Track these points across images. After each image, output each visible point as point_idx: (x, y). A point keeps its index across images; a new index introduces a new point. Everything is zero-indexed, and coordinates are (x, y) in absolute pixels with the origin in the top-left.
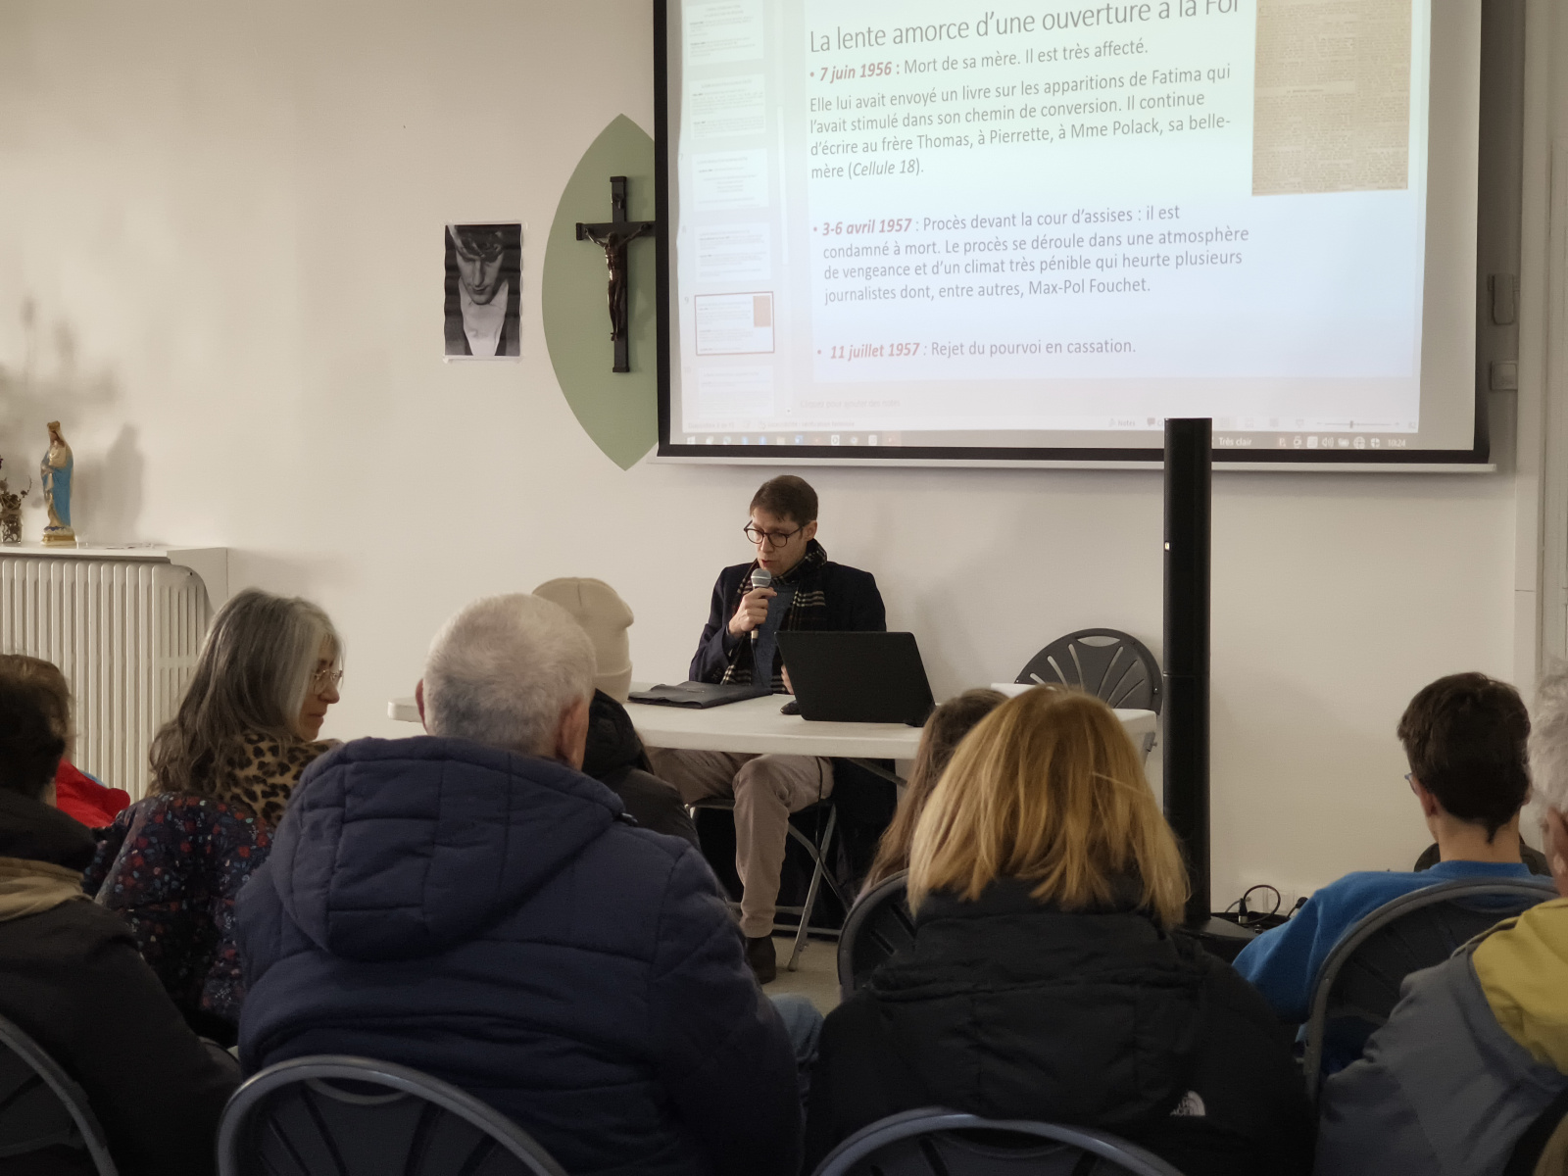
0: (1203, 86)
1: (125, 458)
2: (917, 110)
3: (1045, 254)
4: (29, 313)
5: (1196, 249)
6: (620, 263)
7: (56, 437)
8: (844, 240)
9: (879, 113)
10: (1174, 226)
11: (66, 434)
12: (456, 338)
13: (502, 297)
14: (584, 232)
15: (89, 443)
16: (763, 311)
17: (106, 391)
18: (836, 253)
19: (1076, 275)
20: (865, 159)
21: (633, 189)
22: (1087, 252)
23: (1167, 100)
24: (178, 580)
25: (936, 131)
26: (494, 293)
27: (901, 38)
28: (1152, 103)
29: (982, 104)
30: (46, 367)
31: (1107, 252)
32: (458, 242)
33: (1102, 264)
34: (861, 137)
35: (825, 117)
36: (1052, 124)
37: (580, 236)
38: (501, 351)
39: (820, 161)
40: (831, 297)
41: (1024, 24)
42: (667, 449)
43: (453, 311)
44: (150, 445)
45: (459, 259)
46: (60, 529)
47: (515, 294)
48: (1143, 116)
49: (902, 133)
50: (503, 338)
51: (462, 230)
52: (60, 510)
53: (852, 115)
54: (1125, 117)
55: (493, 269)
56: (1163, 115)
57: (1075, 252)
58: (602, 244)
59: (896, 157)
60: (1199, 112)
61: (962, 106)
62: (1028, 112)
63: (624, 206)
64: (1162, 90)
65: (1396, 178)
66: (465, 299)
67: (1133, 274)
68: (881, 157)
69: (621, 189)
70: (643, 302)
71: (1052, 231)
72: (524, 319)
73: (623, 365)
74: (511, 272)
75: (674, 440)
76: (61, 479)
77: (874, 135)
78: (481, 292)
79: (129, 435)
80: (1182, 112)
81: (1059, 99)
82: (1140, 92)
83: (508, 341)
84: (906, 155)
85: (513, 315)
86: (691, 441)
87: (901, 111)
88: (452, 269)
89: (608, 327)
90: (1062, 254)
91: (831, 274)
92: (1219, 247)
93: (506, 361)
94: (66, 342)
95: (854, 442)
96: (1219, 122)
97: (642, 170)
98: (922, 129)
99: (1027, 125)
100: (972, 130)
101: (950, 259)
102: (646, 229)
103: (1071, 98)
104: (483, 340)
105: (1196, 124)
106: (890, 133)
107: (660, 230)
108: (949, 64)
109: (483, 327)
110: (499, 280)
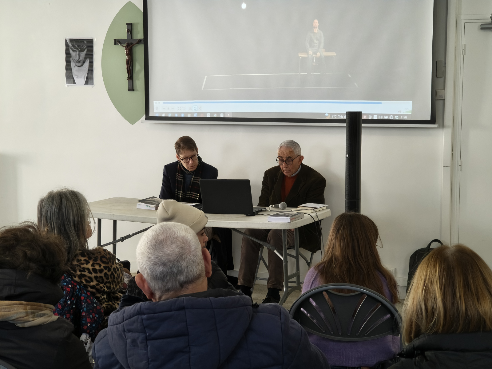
6: (130, 53)
13: (87, 64)
14: (117, 42)
21: (134, 27)
26: (84, 62)
32: (70, 45)
37: (115, 44)
38: (87, 83)
42: (148, 118)
43: (68, 69)
45: (71, 51)
47: (91, 63)
50: (87, 78)
51: (71, 40)
58: (124, 47)
63: (131, 33)
66: (73, 65)
69: (130, 27)
70: (139, 67)
72: (95, 72)
73: (131, 89)
74: (90, 55)
75: (151, 115)
78: (79, 62)
85: (91, 70)
86: (158, 115)
88: (68, 54)
89: (126, 75)
95: (215, 116)
97: (138, 21)
102: (139, 41)
104: (80, 79)
107: (145, 42)
109: (80, 74)
110: (85, 58)
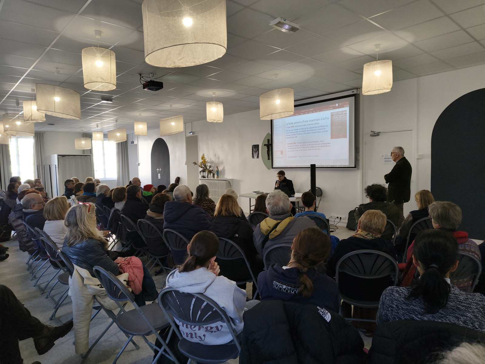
0: (325, 127)
1: (224, 169)
2: (297, 131)
3: (310, 146)
4: (215, 155)
5: (325, 145)
6: (268, 148)
7: (217, 168)
8: (289, 145)
9: (293, 131)
10: (323, 143)
11: (218, 168)
12: (253, 157)
13: (257, 152)
14: (265, 145)
15: (220, 168)
16: (282, 153)
17: (222, 163)
18: (289, 146)
19: (313, 148)
20: (291, 136)
21: (270, 140)
22: (314, 146)
23: (322, 129)
24: (228, 182)
25: (299, 133)
27: (295, 123)
28: (320, 129)
29: (303, 130)
30: (217, 161)
31: (316, 146)
32: (253, 147)
33: (316, 147)
34: (291, 134)
35: (287, 132)
36: (310, 132)
37: (264, 146)
38: (257, 158)
39: (287, 137)
40: (289, 151)
41: (307, 121)
42: (273, 168)
43: (253, 154)
44: (225, 168)
46: (218, 177)
47: (258, 152)
48: (319, 131)
49: (295, 133)
51: (253, 145)
52: (218, 175)
53: (290, 132)
54: (318, 131)
55: (256, 149)
56: (321, 131)
57: (313, 146)
59: (294, 136)
60: (325, 130)
61: (301, 130)
62: (308, 131)
63: (269, 142)
64: (321, 128)
65: (346, 137)
66: (254, 152)
67: (319, 148)
68: (293, 136)
69: (268, 140)
70: (270, 152)
71: (310, 143)
73: (269, 159)
74: (258, 150)
75: (273, 167)
76: (218, 171)
77: (292, 134)
79: (224, 167)
80: (323, 130)
81: (311, 129)
82: (319, 128)
83: (258, 157)
84: (295, 136)
85: (258, 154)
86: (275, 167)
87: (295, 131)
88: (253, 149)
89: (267, 155)
90: (312, 146)
91: (288, 149)
92: (328, 145)
93: (258, 159)
94: (219, 158)
95: (291, 167)
96: (327, 131)
97: (270, 138)
98: (297, 133)
99: (307, 132)
100: (302, 133)
101: (300, 147)
103: (312, 129)
104: (256, 157)
105: (325, 131)
106: (294, 133)
107: (272, 145)
108: (300, 126)
109: (256, 155)
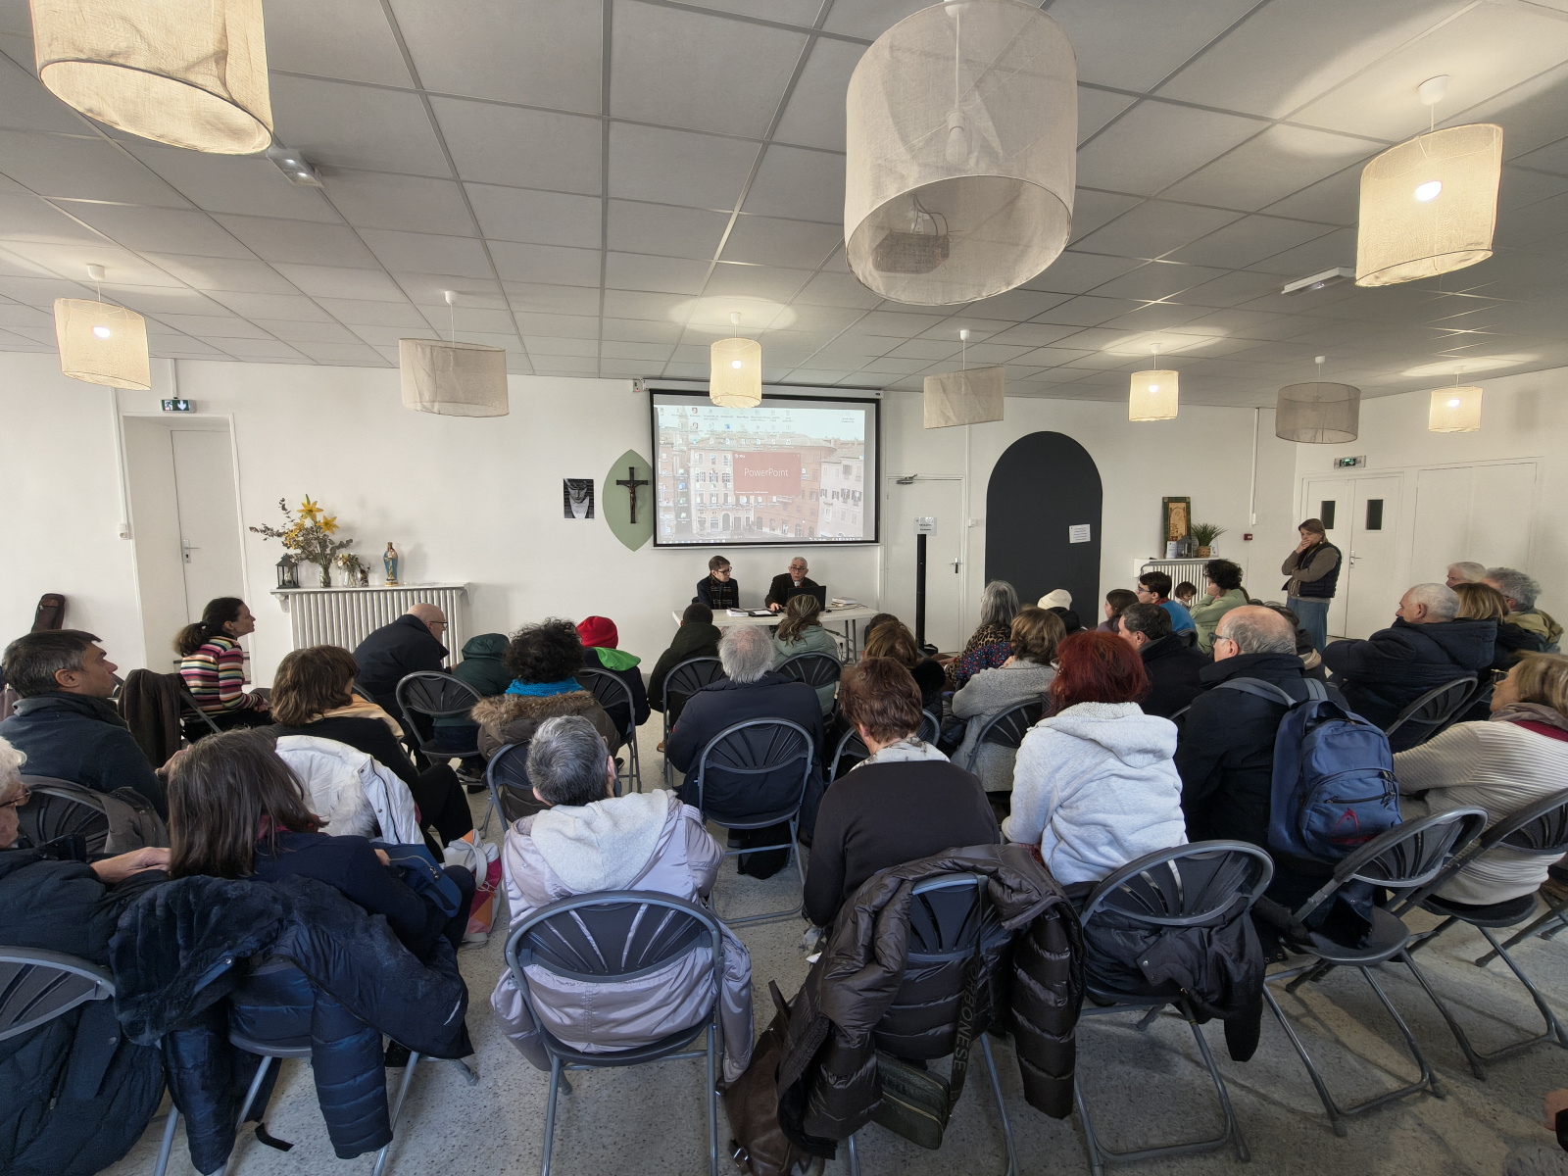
1: (420, 551)
6: (634, 492)
7: (391, 548)
12: (569, 513)
13: (587, 501)
14: (619, 483)
17: (405, 531)
26: (584, 499)
30: (372, 523)
32: (569, 484)
38: (587, 517)
42: (656, 545)
43: (567, 505)
44: (426, 544)
45: (569, 489)
46: (394, 580)
47: (592, 499)
50: (588, 513)
51: (569, 480)
52: (392, 573)
55: (583, 493)
58: (626, 486)
63: (636, 477)
66: (572, 501)
69: (634, 471)
70: (640, 503)
72: (596, 507)
75: (658, 542)
76: (392, 562)
78: (578, 500)
83: (590, 514)
85: (591, 506)
88: (566, 492)
93: (589, 520)
94: (383, 514)
102: (645, 483)
104: (580, 514)
109: (580, 511)
110: (585, 496)
